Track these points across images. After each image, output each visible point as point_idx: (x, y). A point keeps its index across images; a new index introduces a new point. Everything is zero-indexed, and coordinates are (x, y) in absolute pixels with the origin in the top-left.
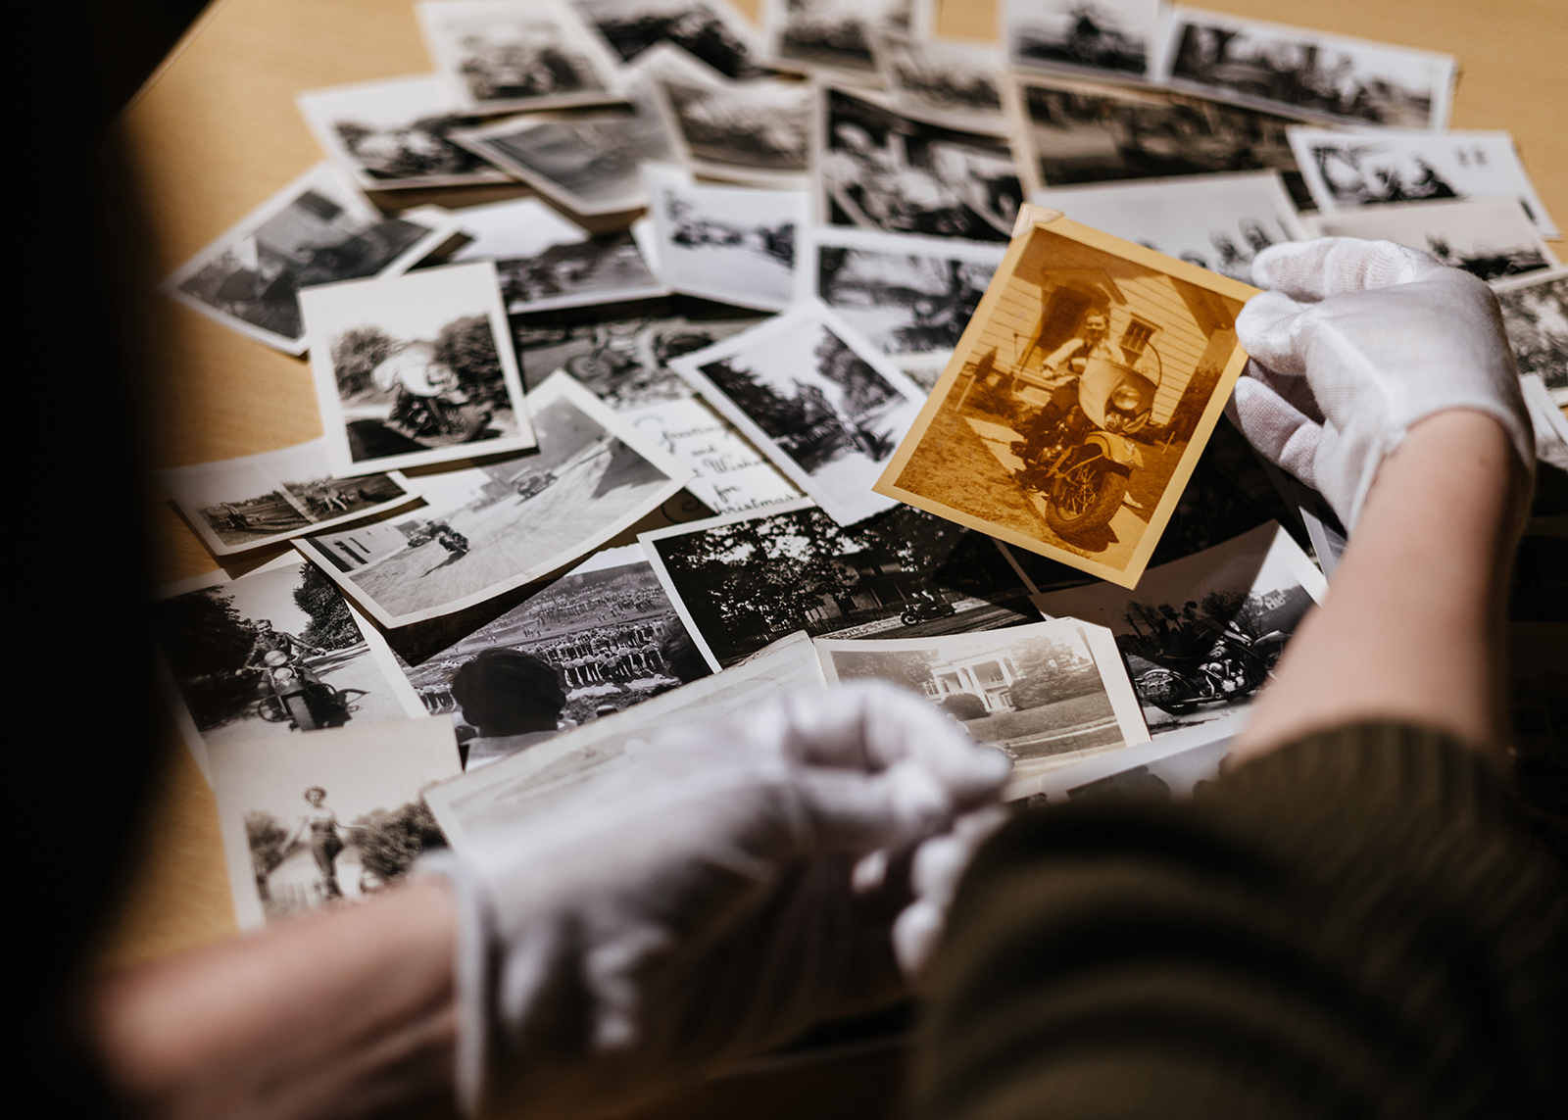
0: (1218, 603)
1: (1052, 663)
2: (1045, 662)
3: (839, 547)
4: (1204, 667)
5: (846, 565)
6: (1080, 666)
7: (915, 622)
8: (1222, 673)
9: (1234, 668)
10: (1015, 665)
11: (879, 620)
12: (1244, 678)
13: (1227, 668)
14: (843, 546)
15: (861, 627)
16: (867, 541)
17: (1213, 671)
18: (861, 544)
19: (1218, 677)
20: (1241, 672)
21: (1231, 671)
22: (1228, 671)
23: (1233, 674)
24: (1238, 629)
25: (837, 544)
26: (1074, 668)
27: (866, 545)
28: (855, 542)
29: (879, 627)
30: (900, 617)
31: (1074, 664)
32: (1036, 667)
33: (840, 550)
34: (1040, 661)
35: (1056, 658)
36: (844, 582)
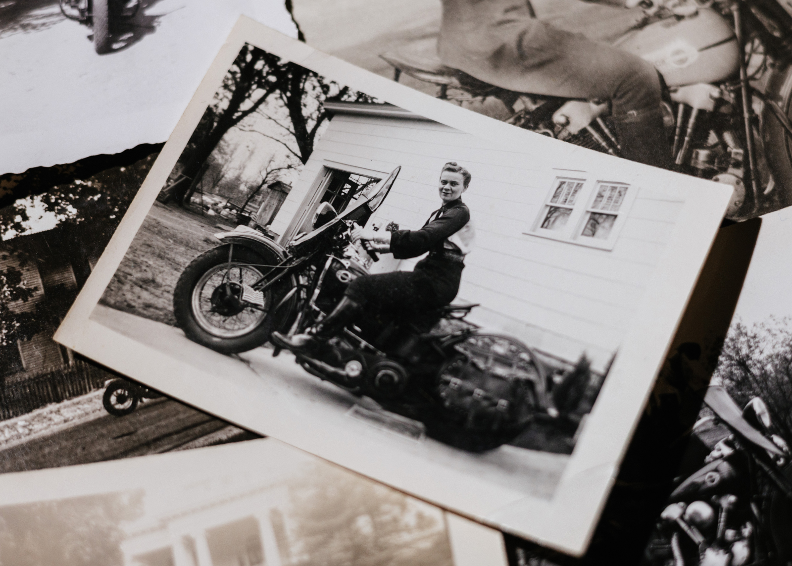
0: (744, 351)
1: (364, 525)
2: (351, 520)
3: (18, 219)
4: (673, 512)
5: (22, 265)
6: (417, 534)
7: (128, 404)
8: (709, 530)
9: (736, 519)
10: (290, 526)
11: (59, 400)
12: (751, 546)
13: (723, 517)
14: (25, 218)
15: (21, 421)
16: (74, 204)
17: (692, 522)
18: (63, 211)
19: (698, 538)
20: (747, 531)
21: (728, 526)
22: (721, 525)
23: (730, 534)
24: (767, 421)
25: (15, 212)
26: (406, 537)
27: (72, 211)
28: (50, 208)
29: (56, 418)
30: (102, 392)
31: (408, 529)
32: (329, 533)
33: (17, 226)
34: (341, 519)
35: (373, 511)
36: (12, 305)
